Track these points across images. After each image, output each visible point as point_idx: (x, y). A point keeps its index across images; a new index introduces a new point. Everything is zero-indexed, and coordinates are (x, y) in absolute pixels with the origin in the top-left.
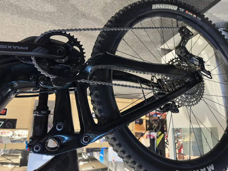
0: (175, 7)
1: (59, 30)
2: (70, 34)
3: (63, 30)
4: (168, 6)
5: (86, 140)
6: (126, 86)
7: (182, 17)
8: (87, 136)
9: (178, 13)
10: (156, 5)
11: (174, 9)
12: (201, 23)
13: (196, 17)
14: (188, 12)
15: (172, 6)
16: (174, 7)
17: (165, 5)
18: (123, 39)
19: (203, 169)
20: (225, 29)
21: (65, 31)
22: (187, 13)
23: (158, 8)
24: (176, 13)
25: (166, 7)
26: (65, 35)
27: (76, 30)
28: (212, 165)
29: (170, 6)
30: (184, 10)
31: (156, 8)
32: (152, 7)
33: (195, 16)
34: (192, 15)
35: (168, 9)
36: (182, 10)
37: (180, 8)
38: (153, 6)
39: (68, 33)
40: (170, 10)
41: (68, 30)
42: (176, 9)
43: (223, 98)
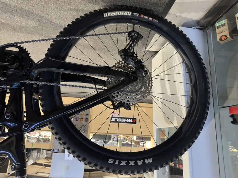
0: (129, 13)
1: (12, 43)
2: (20, 45)
3: (15, 43)
4: (121, 12)
5: (25, 127)
6: (79, 87)
7: (137, 21)
8: (27, 124)
9: (133, 18)
10: (108, 13)
11: (128, 14)
12: (159, 25)
13: (153, 20)
14: (143, 15)
15: (125, 12)
16: (127, 12)
17: (118, 12)
18: (75, 46)
19: (140, 160)
20: (199, 27)
21: (17, 44)
22: (143, 17)
23: (110, 16)
24: (131, 18)
25: (119, 14)
26: (17, 46)
27: (26, 42)
28: (152, 159)
29: (123, 12)
30: (138, 14)
31: (108, 15)
32: (103, 15)
33: (151, 19)
34: (148, 18)
35: (121, 16)
36: (137, 15)
37: (134, 13)
38: (105, 14)
39: (18, 45)
40: (124, 16)
41: (19, 43)
42: (130, 14)
43: (185, 97)
